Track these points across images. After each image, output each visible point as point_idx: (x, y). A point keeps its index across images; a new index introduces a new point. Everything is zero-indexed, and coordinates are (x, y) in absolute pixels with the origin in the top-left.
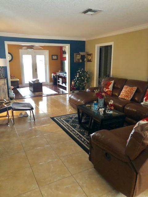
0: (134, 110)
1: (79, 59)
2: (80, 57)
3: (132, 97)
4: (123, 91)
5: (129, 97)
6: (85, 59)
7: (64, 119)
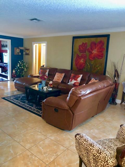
0: (64, 88)
1: (18, 53)
2: (19, 51)
3: (62, 80)
4: (56, 76)
5: (60, 80)
6: (24, 53)
7: (13, 98)
